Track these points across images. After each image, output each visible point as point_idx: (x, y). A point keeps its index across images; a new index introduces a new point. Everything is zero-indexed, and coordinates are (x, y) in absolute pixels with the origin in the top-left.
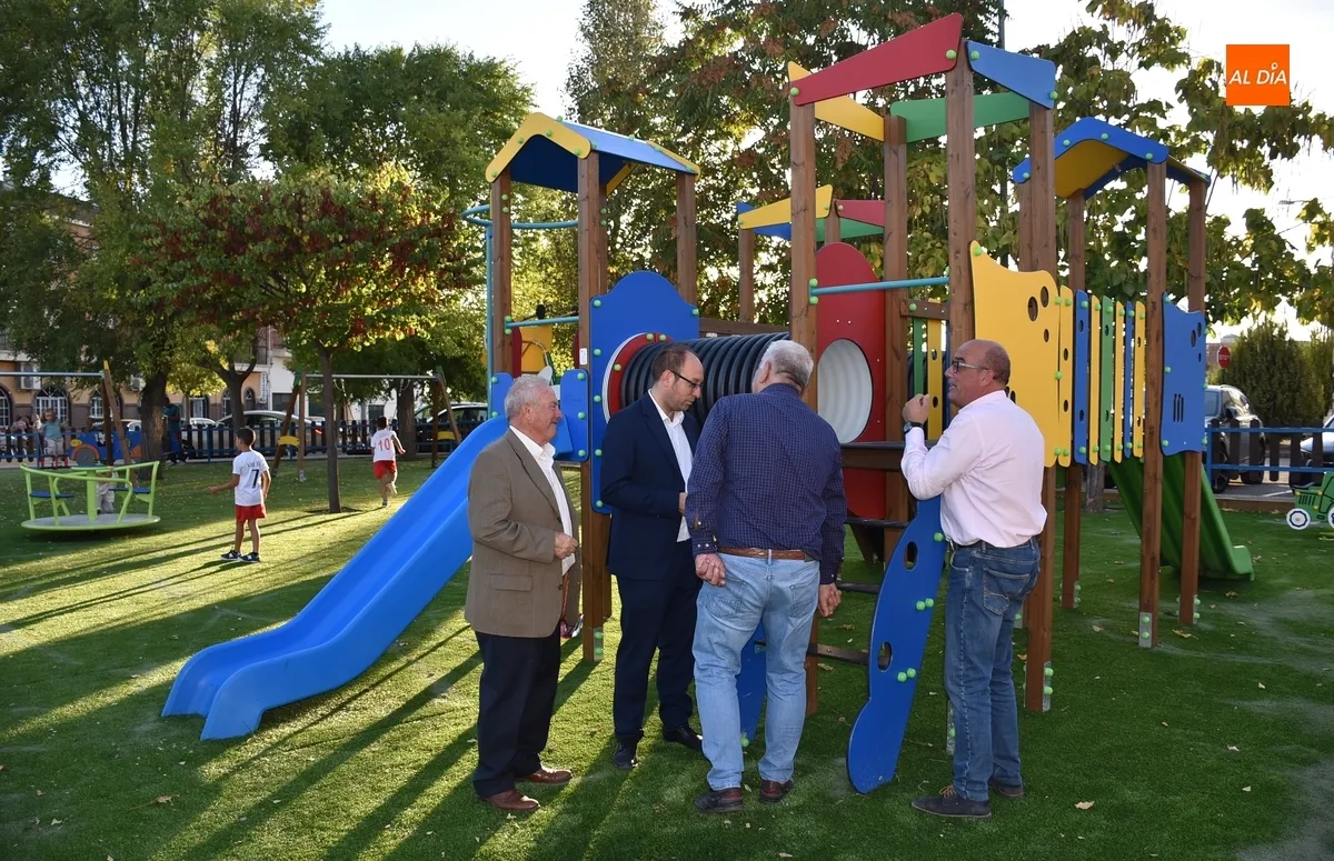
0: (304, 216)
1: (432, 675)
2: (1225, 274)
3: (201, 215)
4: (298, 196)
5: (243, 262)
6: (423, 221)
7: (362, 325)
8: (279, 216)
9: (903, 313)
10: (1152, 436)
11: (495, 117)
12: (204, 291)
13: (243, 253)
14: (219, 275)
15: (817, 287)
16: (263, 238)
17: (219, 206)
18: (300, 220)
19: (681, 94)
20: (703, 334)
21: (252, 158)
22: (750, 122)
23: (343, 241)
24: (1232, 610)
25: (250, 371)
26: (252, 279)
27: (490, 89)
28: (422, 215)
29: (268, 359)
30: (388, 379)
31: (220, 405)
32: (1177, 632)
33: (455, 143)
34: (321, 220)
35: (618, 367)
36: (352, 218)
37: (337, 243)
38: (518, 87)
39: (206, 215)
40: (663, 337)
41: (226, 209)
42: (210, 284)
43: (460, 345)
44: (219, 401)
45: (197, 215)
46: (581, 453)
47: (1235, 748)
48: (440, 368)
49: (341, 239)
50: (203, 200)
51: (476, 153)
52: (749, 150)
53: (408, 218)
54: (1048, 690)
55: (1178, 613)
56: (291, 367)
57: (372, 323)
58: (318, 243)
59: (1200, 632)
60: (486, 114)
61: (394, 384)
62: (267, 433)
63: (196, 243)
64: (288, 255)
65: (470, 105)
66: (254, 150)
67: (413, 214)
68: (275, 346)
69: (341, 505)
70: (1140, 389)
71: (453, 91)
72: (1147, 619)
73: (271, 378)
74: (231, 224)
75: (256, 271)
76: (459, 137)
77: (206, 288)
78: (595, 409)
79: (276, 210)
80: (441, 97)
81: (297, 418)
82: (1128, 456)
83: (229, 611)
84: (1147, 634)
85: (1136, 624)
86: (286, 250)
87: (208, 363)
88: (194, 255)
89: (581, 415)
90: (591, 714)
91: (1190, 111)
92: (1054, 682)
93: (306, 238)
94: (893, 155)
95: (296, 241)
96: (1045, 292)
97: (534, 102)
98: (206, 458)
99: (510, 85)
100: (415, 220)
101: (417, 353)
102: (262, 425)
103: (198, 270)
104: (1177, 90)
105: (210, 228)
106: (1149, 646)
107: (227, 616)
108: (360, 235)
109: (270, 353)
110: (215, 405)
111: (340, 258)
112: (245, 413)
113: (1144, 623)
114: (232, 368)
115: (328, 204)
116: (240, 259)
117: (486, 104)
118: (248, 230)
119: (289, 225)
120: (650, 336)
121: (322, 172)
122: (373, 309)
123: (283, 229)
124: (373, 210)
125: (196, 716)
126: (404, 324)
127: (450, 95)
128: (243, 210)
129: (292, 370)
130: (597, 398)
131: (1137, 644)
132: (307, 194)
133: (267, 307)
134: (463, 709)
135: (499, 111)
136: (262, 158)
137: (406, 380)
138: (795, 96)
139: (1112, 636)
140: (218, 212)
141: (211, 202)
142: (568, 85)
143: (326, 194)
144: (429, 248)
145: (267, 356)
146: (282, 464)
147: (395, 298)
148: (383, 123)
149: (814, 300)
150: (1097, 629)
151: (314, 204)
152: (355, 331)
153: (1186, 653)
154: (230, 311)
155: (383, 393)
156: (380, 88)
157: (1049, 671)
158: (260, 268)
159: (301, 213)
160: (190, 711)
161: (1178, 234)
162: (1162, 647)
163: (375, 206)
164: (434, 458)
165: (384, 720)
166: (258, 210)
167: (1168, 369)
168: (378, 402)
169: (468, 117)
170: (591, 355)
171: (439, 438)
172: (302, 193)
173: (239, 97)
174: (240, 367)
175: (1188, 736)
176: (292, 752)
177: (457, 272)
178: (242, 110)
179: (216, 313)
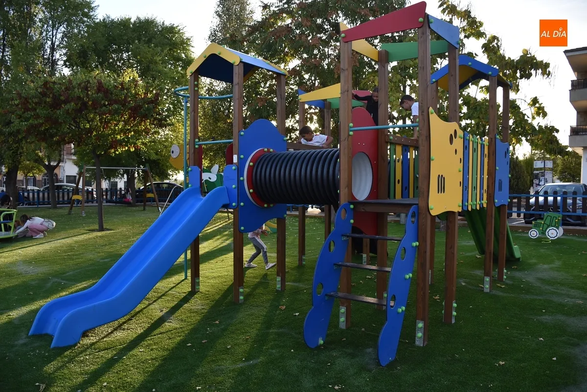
0: (89, 92)
1: (163, 311)
2: (500, 128)
3: (39, 90)
4: (86, 83)
5: (60, 113)
6: (145, 96)
7: (116, 144)
8: (77, 92)
9: (387, 140)
10: (491, 198)
11: (174, 52)
12: (40, 126)
13: (60, 109)
14: (48, 119)
15: (353, 127)
16: (70, 102)
17: (48, 86)
18: (87, 94)
19: (264, 42)
20: (288, 149)
21: (60, 66)
22: (293, 56)
23: (107, 105)
24: (518, 274)
25: (58, 165)
26: (64, 121)
27: (171, 39)
28: (145, 94)
29: (64, 160)
30: (122, 169)
31: (41, 181)
32: (498, 285)
33: (156, 63)
34: (97, 94)
35: (251, 164)
36: (112, 94)
37: (105, 105)
38: (185, 38)
39: (41, 90)
40: (271, 150)
41: (51, 88)
42: (43, 123)
43: (157, 154)
44: (41, 179)
45: (37, 90)
46: (234, 204)
47: (542, 339)
48: (147, 165)
49: (107, 103)
50: (40, 83)
51: (165, 68)
52: (293, 69)
53: (138, 94)
54: (454, 313)
55: (496, 276)
56: (76, 163)
57: (120, 143)
58: (96, 105)
59: (507, 284)
60: (170, 50)
61: (126, 172)
62: (66, 194)
63: (36, 103)
64: (80, 111)
65: (163, 45)
66: (61, 63)
67: (140, 93)
68: (67, 154)
69: (104, 227)
70: (486, 177)
71: (155, 38)
72: (487, 279)
73: (65, 169)
74: (53, 94)
75: (66, 117)
76: (158, 59)
77: (41, 125)
78: (240, 183)
79: (76, 89)
80: (149, 41)
81: (81, 187)
82: (481, 207)
83: (56, 280)
84: (487, 286)
85: (482, 281)
86: (80, 108)
87: (39, 161)
88: (35, 110)
89: (234, 186)
90: (244, 329)
91: (488, 57)
92: (457, 310)
93: (90, 103)
94: (383, 68)
95: (85, 104)
96: (455, 131)
97: (192, 45)
98: (36, 205)
99: (181, 37)
100: (141, 96)
101: (137, 157)
102: (63, 190)
103: (37, 117)
104: (482, 48)
105: (43, 97)
106: (489, 291)
107: (56, 282)
108: (116, 102)
109: (65, 157)
110: (39, 180)
111: (107, 112)
112: (55, 184)
113: (486, 281)
114: (49, 164)
115: (100, 87)
116: (58, 112)
117: (170, 45)
118: (62, 98)
119: (82, 96)
120: (266, 150)
121: (97, 72)
122: (121, 137)
123: (79, 98)
124: (122, 90)
125: (47, 335)
126: (135, 144)
127: (154, 40)
128: (60, 88)
129: (76, 165)
130: (241, 178)
131: (483, 291)
132: (91, 82)
133: (71, 135)
134: (181, 328)
135: (176, 48)
136: (64, 66)
137: (132, 170)
138: (343, 38)
139: (470, 287)
140: (47, 89)
141: (44, 84)
142: (209, 37)
143: (100, 83)
144: (148, 109)
145: (63, 158)
146: (73, 208)
147: (131, 132)
148: (121, 51)
149: (351, 133)
150: (464, 284)
151: (94, 87)
152: (111, 147)
153: (505, 295)
154: (52, 136)
155: (120, 176)
156: (121, 36)
157: (455, 305)
158: (68, 116)
159: (88, 91)
160: (44, 332)
161: (483, 110)
162: (494, 292)
163: (123, 88)
164: (145, 206)
165: (142, 334)
166: (67, 89)
167: (497, 168)
168: (117, 180)
169: (162, 51)
170: (239, 158)
171: (147, 197)
172: (88, 82)
173: (55, 37)
174: (53, 164)
175: (519, 334)
176: (100, 353)
177: (160, 120)
178: (56, 44)
179: (44, 137)
